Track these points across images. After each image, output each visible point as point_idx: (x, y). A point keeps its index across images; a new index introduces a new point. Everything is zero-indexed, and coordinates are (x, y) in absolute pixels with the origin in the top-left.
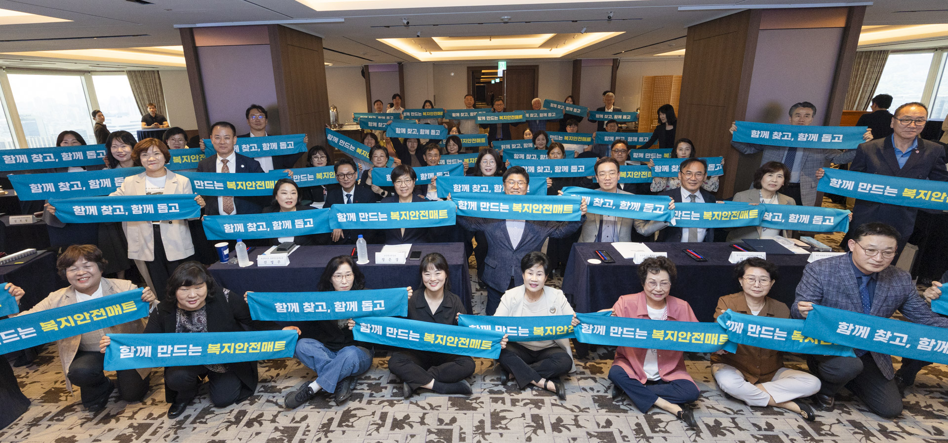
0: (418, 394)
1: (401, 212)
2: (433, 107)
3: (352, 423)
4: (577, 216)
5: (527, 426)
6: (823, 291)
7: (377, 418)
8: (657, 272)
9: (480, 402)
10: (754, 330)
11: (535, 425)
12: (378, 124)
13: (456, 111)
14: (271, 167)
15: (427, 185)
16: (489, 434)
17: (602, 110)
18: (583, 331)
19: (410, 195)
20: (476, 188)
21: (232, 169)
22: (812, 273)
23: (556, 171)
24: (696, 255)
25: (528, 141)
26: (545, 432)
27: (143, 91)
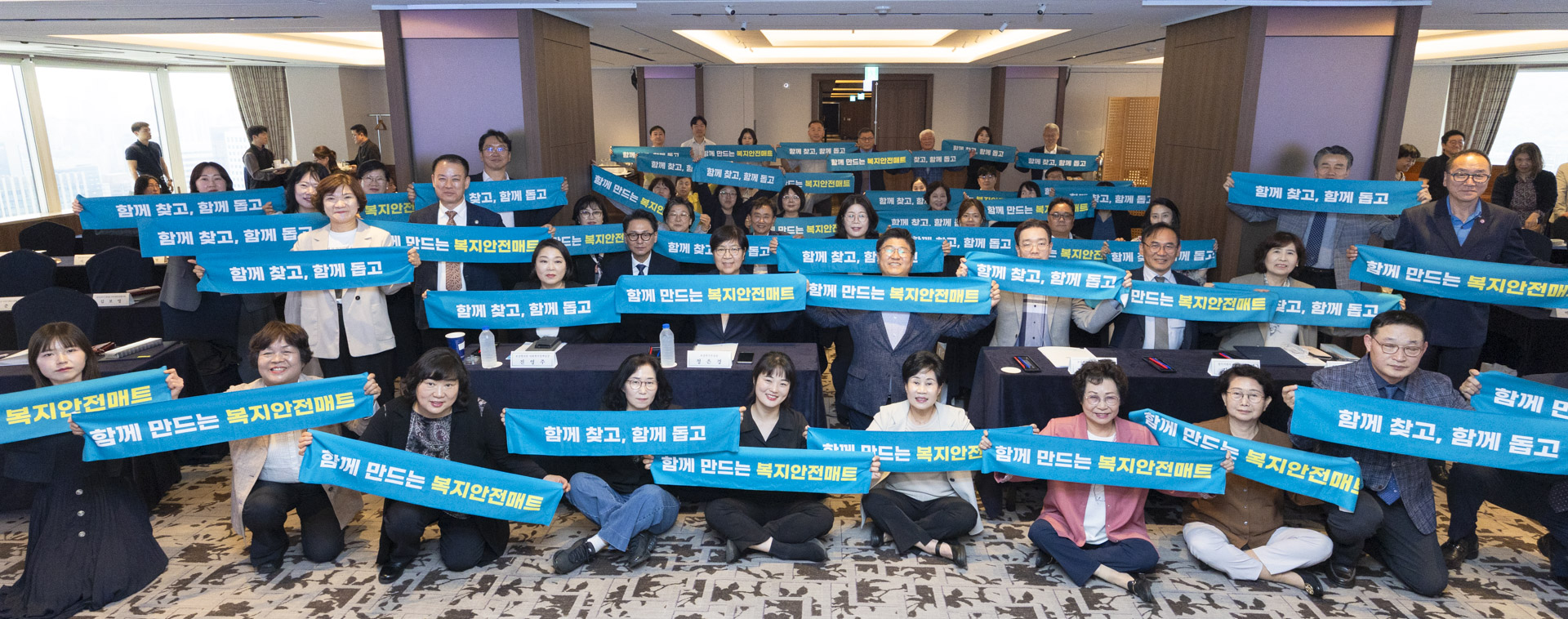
1: (724, 290)
3: (654, 591)
5: (910, 599)
7: (690, 587)
8: (1099, 382)
9: (840, 570)
11: (921, 598)
13: (796, 146)
16: (855, 607)
17: (1038, 151)
20: (837, 257)
21: (462, 223)
24: (1163, 365)
26: (935, 606)
27: (256, 100)
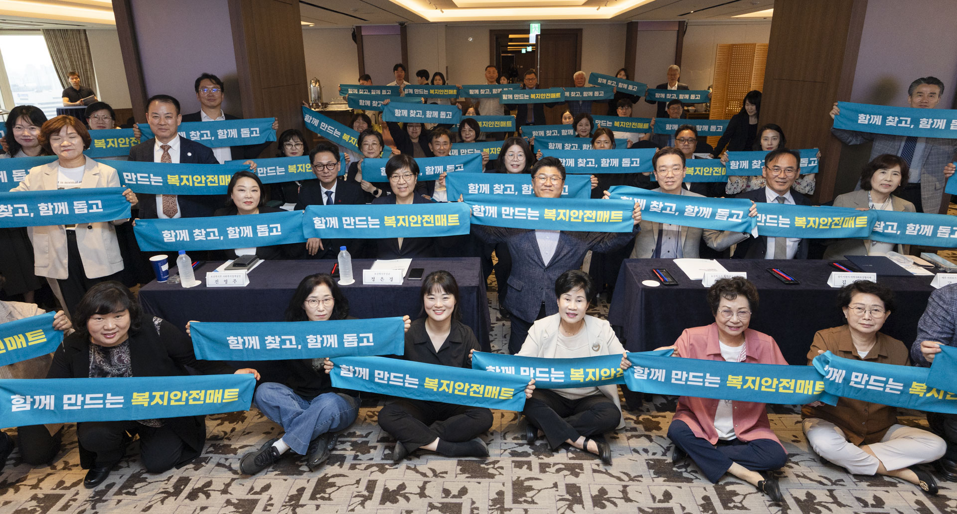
0: (418, 457)
1: (398, 217)
2: (444, 83)
3: (330, 494)
4: (628, 226)
5: (560, 500)
6: (954, 326)
7: (362, 488)
8: (733, 297)
9: (499, 468)
10: (859, 380)
11: (570, 498)
12: (371, 103)
13: (474, 87)
14: (228, 157)
15: (435, 181)
16: (510, 510)
17: (663, 88)
18: (636, 376)
19: (410, 195)
20: (498, 189)
21: (176, 158)
22: (941, 303)
23: (602, 166)
24: (785, 276)
25: (567, 127)
26: (583, 507)
27: (65, 56)
